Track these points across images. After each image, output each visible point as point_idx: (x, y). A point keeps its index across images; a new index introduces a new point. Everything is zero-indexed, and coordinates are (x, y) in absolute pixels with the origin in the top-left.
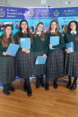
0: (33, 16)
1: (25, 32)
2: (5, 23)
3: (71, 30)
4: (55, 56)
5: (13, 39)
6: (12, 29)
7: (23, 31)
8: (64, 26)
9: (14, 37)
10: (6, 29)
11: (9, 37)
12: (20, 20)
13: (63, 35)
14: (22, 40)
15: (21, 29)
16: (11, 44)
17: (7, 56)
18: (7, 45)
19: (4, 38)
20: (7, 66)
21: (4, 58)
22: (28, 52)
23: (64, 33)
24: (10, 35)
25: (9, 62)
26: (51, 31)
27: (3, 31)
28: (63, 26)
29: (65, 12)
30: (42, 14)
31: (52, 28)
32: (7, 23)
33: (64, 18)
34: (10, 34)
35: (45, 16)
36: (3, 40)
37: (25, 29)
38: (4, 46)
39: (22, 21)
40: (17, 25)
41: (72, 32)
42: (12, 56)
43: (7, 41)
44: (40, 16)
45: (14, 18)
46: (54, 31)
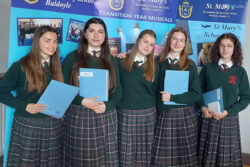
0: (122, 11)
1: (95, 52)
2: (39, 23)
3: (220, 57)
4: (174, 124)
5: (59, 69)
6: (60, 40)
7: (90, 50)
8: (204, 46)
9: (63, 64)
10: (42, 40)
11: (48, 61)
12: (86, 18)
13: (199, 69)
14: (85, 74)
15: (84, 42)
16: (53, 82)
17: (39, 116)
18: (39, 85)
19: (32, 65)
20: (35, 144)
21: (28, 120)
22: (101, 109)
23: (201, 64)
24: (51, 57)
25: (44, 134)
26: (170, 56)
27: (30, 42)
28: (200, 46)
29: (210, 10)
30: (146, 8)
31: (172, 47)
32: (46, 22)
33: (205, 23)
34: (51, 54)
35: (155, 14)
36: (30, 69)
37: (96, 44)
38: (31, 86)
39: (91, 21)
40: (73, 31)
41: (221, 62)
42: (54, 119)
43: (41, 72)
44: (141, 12)
45: (66, 11)
46: (178, 58)
